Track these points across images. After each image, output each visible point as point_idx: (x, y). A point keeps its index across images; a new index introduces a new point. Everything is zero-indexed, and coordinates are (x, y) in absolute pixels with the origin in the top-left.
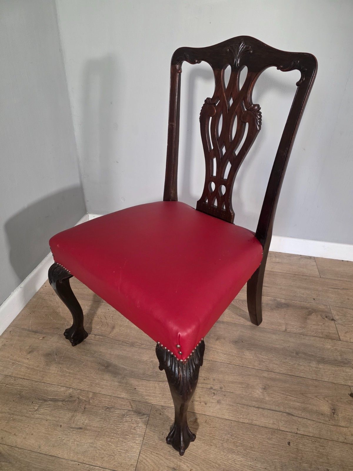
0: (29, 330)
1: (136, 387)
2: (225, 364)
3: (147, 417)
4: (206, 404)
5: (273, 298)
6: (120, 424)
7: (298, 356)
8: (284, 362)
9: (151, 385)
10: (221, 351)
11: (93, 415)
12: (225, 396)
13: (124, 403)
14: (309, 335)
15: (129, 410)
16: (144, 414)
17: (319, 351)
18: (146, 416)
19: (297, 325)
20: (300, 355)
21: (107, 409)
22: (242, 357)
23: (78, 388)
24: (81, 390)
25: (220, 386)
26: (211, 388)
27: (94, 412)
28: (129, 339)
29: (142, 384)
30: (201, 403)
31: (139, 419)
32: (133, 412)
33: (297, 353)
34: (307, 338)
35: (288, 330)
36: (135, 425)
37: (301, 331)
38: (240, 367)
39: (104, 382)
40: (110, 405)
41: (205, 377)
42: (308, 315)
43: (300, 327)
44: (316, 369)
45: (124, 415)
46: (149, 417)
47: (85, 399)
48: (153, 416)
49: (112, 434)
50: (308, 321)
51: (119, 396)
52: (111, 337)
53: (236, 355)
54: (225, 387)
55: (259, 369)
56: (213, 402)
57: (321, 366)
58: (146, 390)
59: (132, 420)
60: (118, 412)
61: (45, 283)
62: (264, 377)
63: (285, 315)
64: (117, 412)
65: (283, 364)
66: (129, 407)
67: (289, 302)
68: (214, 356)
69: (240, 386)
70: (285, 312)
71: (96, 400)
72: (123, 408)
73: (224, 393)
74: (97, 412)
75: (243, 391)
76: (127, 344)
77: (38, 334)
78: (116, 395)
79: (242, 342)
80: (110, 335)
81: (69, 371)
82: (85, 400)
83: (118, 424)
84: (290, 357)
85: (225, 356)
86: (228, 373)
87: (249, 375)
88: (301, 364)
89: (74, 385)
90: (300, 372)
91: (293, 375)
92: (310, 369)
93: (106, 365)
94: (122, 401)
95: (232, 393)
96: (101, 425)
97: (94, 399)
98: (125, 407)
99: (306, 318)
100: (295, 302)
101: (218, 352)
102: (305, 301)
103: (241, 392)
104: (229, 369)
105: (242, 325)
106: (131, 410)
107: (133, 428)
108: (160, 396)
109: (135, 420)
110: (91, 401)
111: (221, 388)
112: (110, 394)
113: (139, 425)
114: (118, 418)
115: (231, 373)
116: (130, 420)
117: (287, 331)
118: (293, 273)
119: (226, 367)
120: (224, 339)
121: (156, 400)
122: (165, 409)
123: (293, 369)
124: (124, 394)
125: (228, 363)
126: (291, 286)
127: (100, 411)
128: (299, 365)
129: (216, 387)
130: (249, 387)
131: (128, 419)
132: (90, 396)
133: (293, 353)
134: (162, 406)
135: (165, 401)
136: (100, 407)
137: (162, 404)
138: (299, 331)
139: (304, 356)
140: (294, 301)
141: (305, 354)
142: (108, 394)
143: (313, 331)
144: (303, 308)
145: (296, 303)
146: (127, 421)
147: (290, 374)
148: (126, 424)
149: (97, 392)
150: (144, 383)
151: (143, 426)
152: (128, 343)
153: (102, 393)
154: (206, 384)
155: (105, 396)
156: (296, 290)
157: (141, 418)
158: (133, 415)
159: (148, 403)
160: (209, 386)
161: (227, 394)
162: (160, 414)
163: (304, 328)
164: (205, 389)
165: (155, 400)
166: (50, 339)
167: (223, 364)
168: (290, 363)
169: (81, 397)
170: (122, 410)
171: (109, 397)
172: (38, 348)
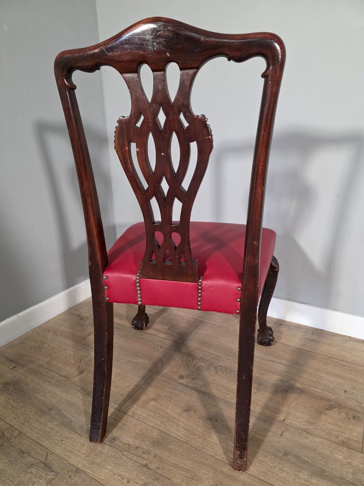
0: (7, 358)
1: (64, 439)
2: (179, 441)
3: (54, 475)
4: (128, 482)
5: (285, 379)
6: (23, 473)
7: (285, 458)
8: (260, 461)
9: (81, 441)
10: (183, 425)
11: (4, 454)
12: (157, 480)
13: (41, 452)
14: (315, 434)
15: (41, 462)
16: (53, 471)
17: (321, 458)
18: (54, 473)
19: (303, 418)
20: (289, 457)
21: (21, 453)
22: (206, 439)
23: (10, 423)
24: (11, 425)
25: (158, 466)
26: (146, 466)
27: (7, 452)
28: (89, 387)
29: (72, 437)
30: (123, 479)
31: (44, 474)
32: (43, 465)
33: (286, 454)
34: (311, 438)
35: (287, 422)
36: (36, 480)
37: (306, 427)
38: (197, 450)
39: (37, 425)
40: (27, 449)
41: (145, 450)
42: (327, 409)
43: (307, 422)
44: (305, 483)
45: (32, 465)
46: (56, 476)
47: (8, 435)
48: (61, 476)
49: (8, 481)
50: (323, 417)
51: (41, 443)
52: (74, 381)
53: (200, 435)
54: (163, 468)
55: (221, 459)
56: (138, 483)
57: (314, 481)
58: (72, 445)
59: (36, 473)
60: (29, 459)
61: (49, 320)
62: (222, 472)
63: (292, 401)
64: (27, 460)
65: (258, 462)
66: (43, 458)
67: (305, 388)
68: (171, 429)
69: (183, 473)
70: (294, 398)
71: (17, 440)
72: (36, 457)
73: (157, 476)
74: (10, 453)
75: (183, 482)
76: (84, 391)
77: (12, 363)
78: (39, 442)
79: (217, 421)
80: (74, 379)
81: (14, 404)
82: (7, 437)
83: (21, 472)
84: (273, 456)
85: (186, 432)
86: (178, 453)
87: (203, 464)
88: (285, 469)
89: (8, 420)
90: (277, 480)
91: (266, 481)
92: (295, 480)
93: (50, 407)
94: (40, 449)
95: (169, 479)
96: (5, 467)
97: (16, 438)
98: (40, 456)
99: (322, 412)
100: (315, 389)
101: (178, 425)
102: (330, 391)
103: (180, 481)
104: (181, 449)
105: (228, 401)
106: (44, 462)
107: (33, 482)
108: (83, 456)
109: (40, 474)
110: (12, 440)
111: (158, 468)
112: (34, 439)
113: (41, 481)
114: (25, 466)
115: (180, 454)
116: (35, 473)
117: (285, 423)
118: (329, 355)
119: (179, 446)
120: (195, 412)
121: (76, 460)
122: (78, 473)
123: (269, 473)
124: (48, 443)
125: (183, 442)
126: (318, 369)
127: (13, 453)
128: (281, 469)
129: (153, 467)
130: (195, 479)
131: (34, 470)
132: (15, 435)
133: (280, 452)
134: (78, 468)
135: (85, 464)
136: (16, 448)
137: (80, 466)
138: (303, 427)
139: (294, 460)
140: (313, 388)
141: (297, 457)
142: (32, 438)
143: (324, 432)
144: (322, 398)
145: (315, 391)
146: (31, 473)
147: (261, 478)
148: (29, 475)
149: (24, 432)
150: (76, 436)
151: (44, 483)
152: (86, 390)
153: (28, 435)
154: (143, 458)
155: (28, 438)
156: (323, 376)
157: (47, 474)
158: (42, 468)
159: (66, 460)
160: (145, 462)
161: (161, 479)
162: (70, 477)
163: (312, 423)
164: (137, 464)
165: (74, 459)
166: (19, 370)
167: (177, 440)
168: (268, 464)
169: (6, 433)
170: (34, 459)
171: (31, 441)
172: (3, 376)
